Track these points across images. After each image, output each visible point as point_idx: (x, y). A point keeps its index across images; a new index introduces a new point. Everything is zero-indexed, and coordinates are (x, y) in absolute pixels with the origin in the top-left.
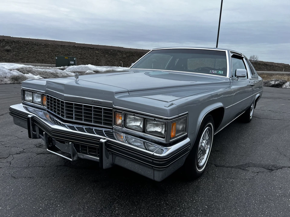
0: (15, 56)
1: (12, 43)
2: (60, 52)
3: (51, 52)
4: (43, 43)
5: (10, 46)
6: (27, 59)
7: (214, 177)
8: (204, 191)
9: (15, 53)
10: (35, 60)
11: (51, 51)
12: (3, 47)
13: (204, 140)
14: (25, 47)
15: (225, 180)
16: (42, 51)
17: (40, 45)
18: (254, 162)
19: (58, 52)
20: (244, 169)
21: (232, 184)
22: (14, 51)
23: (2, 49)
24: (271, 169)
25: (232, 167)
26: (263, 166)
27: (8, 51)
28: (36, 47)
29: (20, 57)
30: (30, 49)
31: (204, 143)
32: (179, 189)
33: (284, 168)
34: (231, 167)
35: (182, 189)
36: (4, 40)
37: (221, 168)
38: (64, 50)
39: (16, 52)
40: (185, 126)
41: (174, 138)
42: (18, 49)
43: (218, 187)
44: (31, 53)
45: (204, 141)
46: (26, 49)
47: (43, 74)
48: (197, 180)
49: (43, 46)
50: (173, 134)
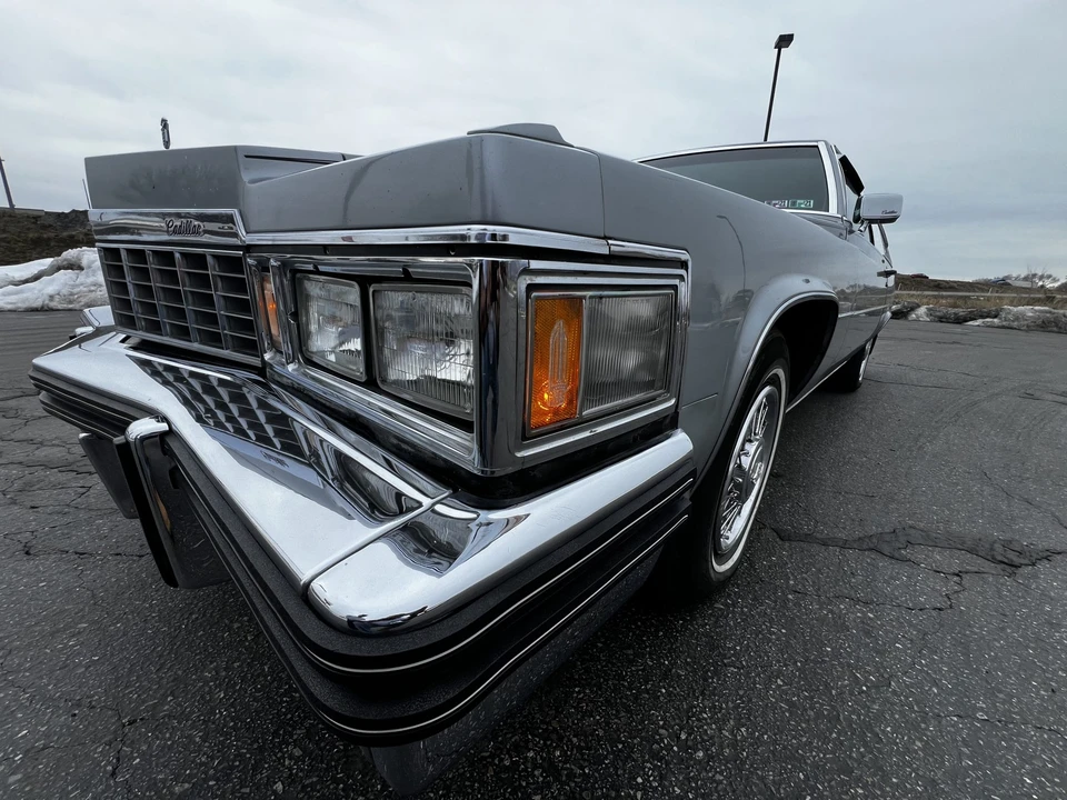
7: (783, 592)
8: (747, 675)
13: (750, 441)
15: (831, 611)
18: (922, 525)
20: (897, 555)
21: (868, 634)
24: (1006, 561)
25: (844, 545)
26: (964, 542)
31: (752, 452)
32: (630, 652)
33: (1059, 557)
34: (841, 544)
35: (643, 656)
37: (804, 545)
40: (662, 353)
41: (562, 428)
43: (806, 650)
45: (751, 448)
48: (711, 607)
50: (549, 397)
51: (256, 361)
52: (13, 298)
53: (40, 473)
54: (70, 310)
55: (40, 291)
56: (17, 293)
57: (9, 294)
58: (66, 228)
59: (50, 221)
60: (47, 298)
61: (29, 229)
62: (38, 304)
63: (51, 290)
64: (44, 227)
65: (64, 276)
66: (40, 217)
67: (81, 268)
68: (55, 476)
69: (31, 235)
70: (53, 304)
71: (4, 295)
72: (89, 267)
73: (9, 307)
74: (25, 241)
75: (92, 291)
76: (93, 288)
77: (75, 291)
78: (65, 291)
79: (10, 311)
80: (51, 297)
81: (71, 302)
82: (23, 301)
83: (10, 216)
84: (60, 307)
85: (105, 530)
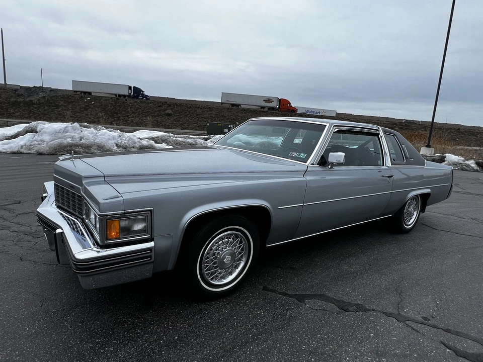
0: (176, 121)
1: (174, 106)
2: (226, 117)
3: (215, 117)
4: (207, 106)
5: (172, 109)
6: (187, 125)
9: (175, 117)
10: (196, 126)
11: (215, 115)
12: (165, 110)
14: (187, 110)
16: (205, 116)
17: (204, 108)
19: (223, 116)
22: (175, 115)
23: (163, 113)
27: (169, 115)
28: (199, 111)
29: (181, 123)
30: (193, 113)
36: (166, 103)
38: (230, 115)
39: (177, 117)
41: (116, 239)
42: (179, 113)
44: (193, 117)
46: (188, 113)
47: (180, 144)
49: (207, 110)
50: (113, 234)
51: (81, 217)
52: (6, 146)
53: (22, 236)
54: (29, 153)
55: (17, 143)
56: (8, 144)
57: (5, 144)
58: (29, 96)
59: (22, 92)
60: (20, 147)
61: (11, 96)
62: (16, 150)
63: (22, 143)
64: (19, 95)
65: (28, 136)
66: (18, 90)
67: (36, 132)
68: (26, 237)
69: (12, 100)
70: (23, 150)
71: (2, 145)
72: (40, 131)
73: (4, 151)
74: (9, 103)
75: (40, 144)
76: (40, 143)
77: (32, 144)
78: (28, 144)
79: (4, 153)
80: (22, 147)
81: (30, 149)
82: (10, 148)
83: (4, 89)
84: (25, 152)
85: (41, 256)
